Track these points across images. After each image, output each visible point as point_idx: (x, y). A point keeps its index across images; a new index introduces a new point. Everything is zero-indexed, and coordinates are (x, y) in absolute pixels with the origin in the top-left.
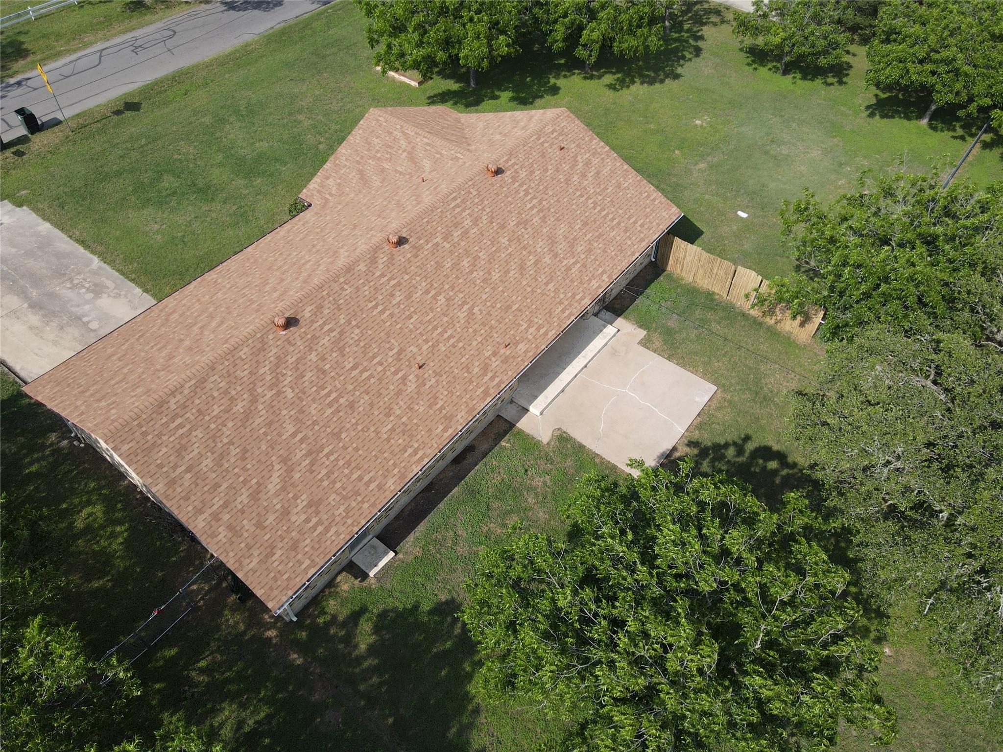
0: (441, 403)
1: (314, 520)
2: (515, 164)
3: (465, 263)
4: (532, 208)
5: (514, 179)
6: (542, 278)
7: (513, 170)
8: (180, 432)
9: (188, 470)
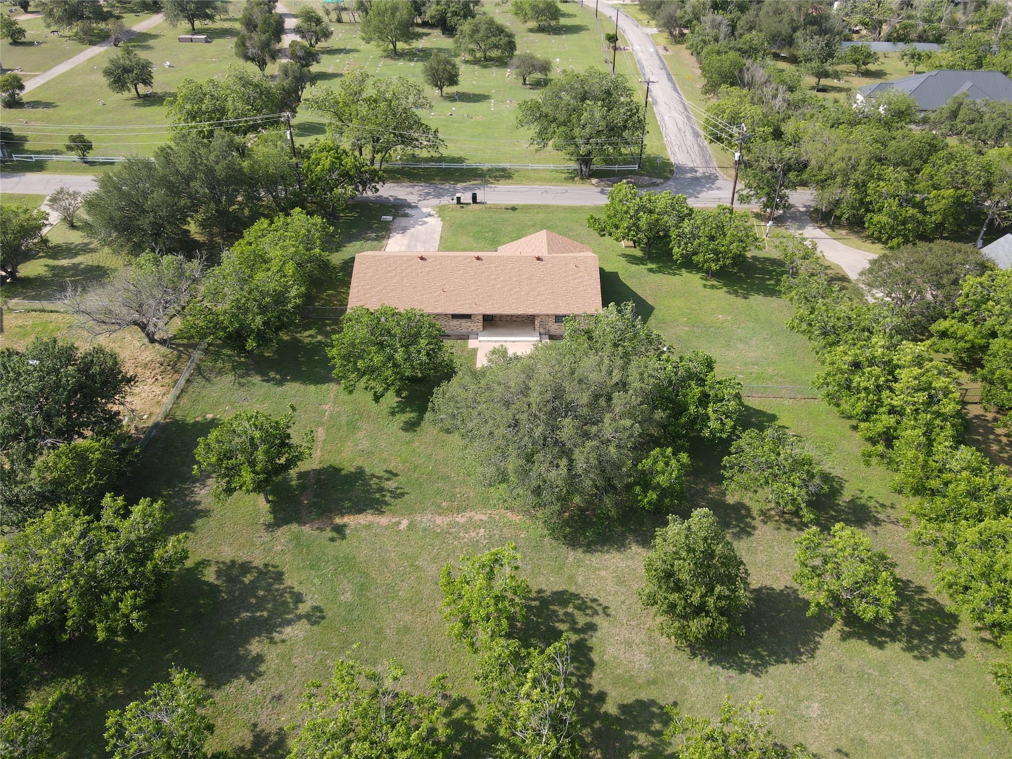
2: (550, 261)
3: (493, 277)
4: (538, 277)
5: (543, 265)
7: (547, 262)
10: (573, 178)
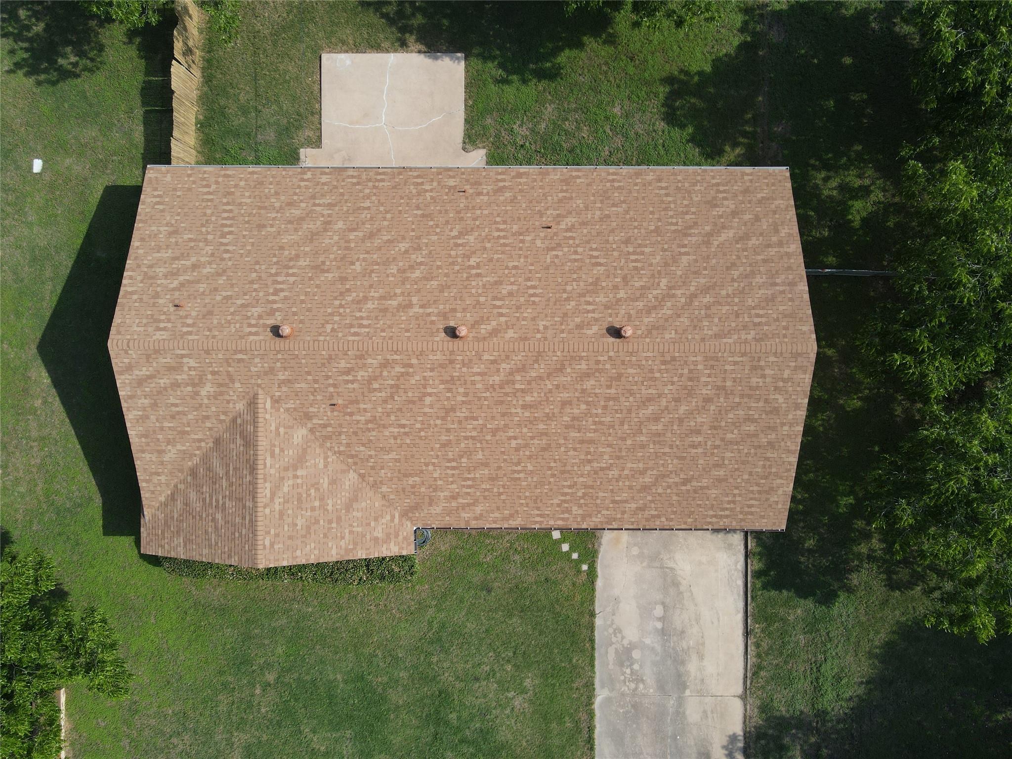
0: (560, 195)
1: (721, 195)
2: (250, 325)
3: (417, 274)
4: (293, 275)
5: (272, 313)
6: (365, 215)
7: (261, 322)
8: (761, 312)
9: (776, 284)
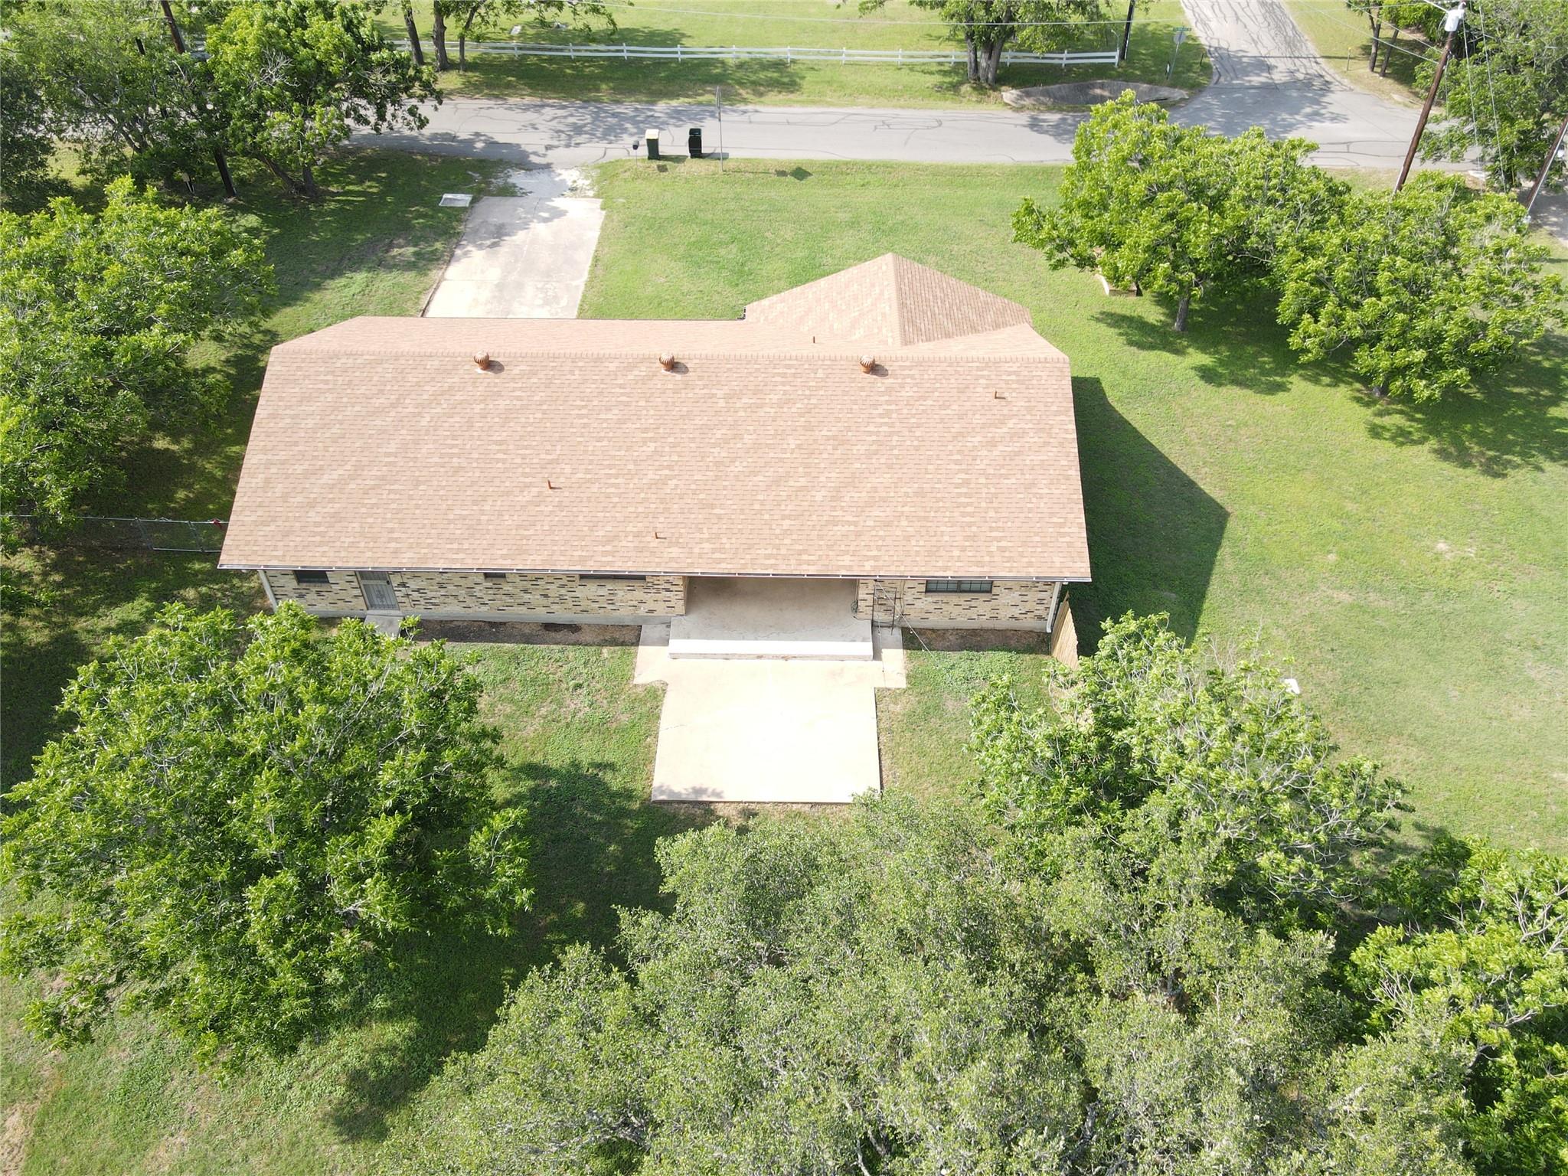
3: (720, 432)
6: (788, 508)
7: (899, 381)
10: (955, 87)
